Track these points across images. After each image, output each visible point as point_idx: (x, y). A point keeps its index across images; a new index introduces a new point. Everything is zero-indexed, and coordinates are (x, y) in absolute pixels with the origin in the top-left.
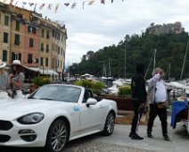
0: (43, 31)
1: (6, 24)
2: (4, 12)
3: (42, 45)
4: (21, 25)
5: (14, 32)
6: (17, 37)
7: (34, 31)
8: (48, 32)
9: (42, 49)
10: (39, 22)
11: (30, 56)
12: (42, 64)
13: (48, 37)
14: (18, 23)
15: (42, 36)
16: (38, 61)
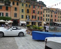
0: (59, 13)
1: (49, 12)
2: (48, 10)
4: (53, 12)
5: (51, 14)
6: (52, 15)
7: (56, 13)
9: (59, 17)
10: (58, 11)
11: (55, 19)
12: (59, 21)
14: (52, 12)
15: (59, 14)
16: (57, 21)
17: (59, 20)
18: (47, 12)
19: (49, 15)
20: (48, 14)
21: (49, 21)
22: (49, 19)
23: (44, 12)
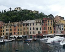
3: (19, 29)
5: (10, 28)
8: (21, 26)
9: (19, 30)
13: (21, 27)
15: (19, 27)
16: (17, 33)
17: (19, 33)
18: (6, 27)
19: (8, 30)
20: (7, 28)
21: (8, 34)
22: (8, 33)
23: (4, 28)
